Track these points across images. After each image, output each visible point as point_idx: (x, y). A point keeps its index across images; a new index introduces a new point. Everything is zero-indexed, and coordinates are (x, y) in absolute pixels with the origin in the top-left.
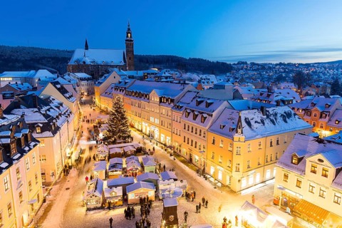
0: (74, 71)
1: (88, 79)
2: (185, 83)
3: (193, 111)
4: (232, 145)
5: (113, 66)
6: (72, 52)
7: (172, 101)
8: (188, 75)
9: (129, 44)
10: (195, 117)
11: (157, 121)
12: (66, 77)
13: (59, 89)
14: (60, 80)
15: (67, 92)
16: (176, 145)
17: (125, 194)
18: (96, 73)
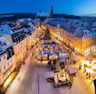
0: (37, 19)
1: (40, 21)
2: (68, 22)
3: (70, 30)
4: (81, 40)
5: (47, 17)
6: (37, 13)
7: (64, 27)
8: (69, 20)
9: (52, 11)
10: (70, 32)
11: (59, 34)
12: (35, 20)
13: (32, 23)
14: (33, 21)
15: (34, 24)
16: (65, 41)
17: (48, 56)
18: (42, 19)
